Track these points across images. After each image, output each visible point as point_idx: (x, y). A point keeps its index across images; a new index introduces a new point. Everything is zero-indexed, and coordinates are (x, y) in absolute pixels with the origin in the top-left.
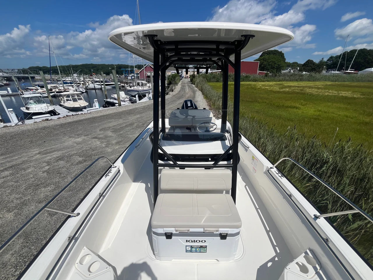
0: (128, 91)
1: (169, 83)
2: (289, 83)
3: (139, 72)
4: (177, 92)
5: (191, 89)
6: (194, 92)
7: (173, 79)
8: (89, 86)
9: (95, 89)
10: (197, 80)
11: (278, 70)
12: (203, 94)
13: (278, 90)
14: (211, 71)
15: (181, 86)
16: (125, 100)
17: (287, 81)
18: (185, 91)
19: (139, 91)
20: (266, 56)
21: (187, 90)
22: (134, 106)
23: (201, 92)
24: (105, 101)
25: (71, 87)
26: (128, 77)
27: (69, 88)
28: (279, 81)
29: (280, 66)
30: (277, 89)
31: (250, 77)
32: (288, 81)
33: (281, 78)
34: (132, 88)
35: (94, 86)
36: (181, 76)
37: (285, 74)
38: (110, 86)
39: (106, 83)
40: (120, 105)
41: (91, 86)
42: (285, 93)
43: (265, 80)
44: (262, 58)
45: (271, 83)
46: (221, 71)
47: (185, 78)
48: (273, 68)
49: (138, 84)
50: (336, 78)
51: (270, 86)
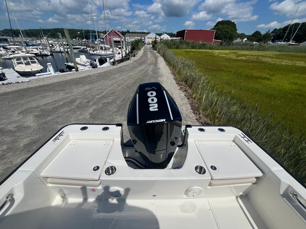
0: (91, 55)
1: (132, 48)
2: (241, 51)
3: (104, 37)
4: (138, 58)
5: (153, 54)
6: (156, 58)
7: (136, 44)
8: (56, 49)
9: (61, 52)
10: (159, 46)
11: (230, 40)
12: (165, 60)
13: (236, 58)
14: (171, 39)
15: (143, 51)
16: (86, 64)
17: (239, 49)
18: (147, 57)
19: (101, 55)
20: (220, 26)
21: (149, 55)
22: (95, 71)
23: (163, 58)
24: (65, 65)
25: (35, 49)
26: (94, 41)
27: (33, 50)
28: (232, 50)
29: (232, 36)
30: (233, 57)
31: (206, 45)
32: (240, 50)
33: (234, 47)
34: (95, 52)
35: (60, 49)
36: (143, 42)
37: (237, 44)
38: (76, 50)
39: (73, 47)
40: (77, 70)
41: (58, 49)
42: (240, 60)
43: (220, 48)
44: (217, 27)
45: (226, 51)
46: (180, 39)
47: (148, 44)
48: (226, 37)
49: (102, 48)
50: (281, 49)
51: (226, 54)
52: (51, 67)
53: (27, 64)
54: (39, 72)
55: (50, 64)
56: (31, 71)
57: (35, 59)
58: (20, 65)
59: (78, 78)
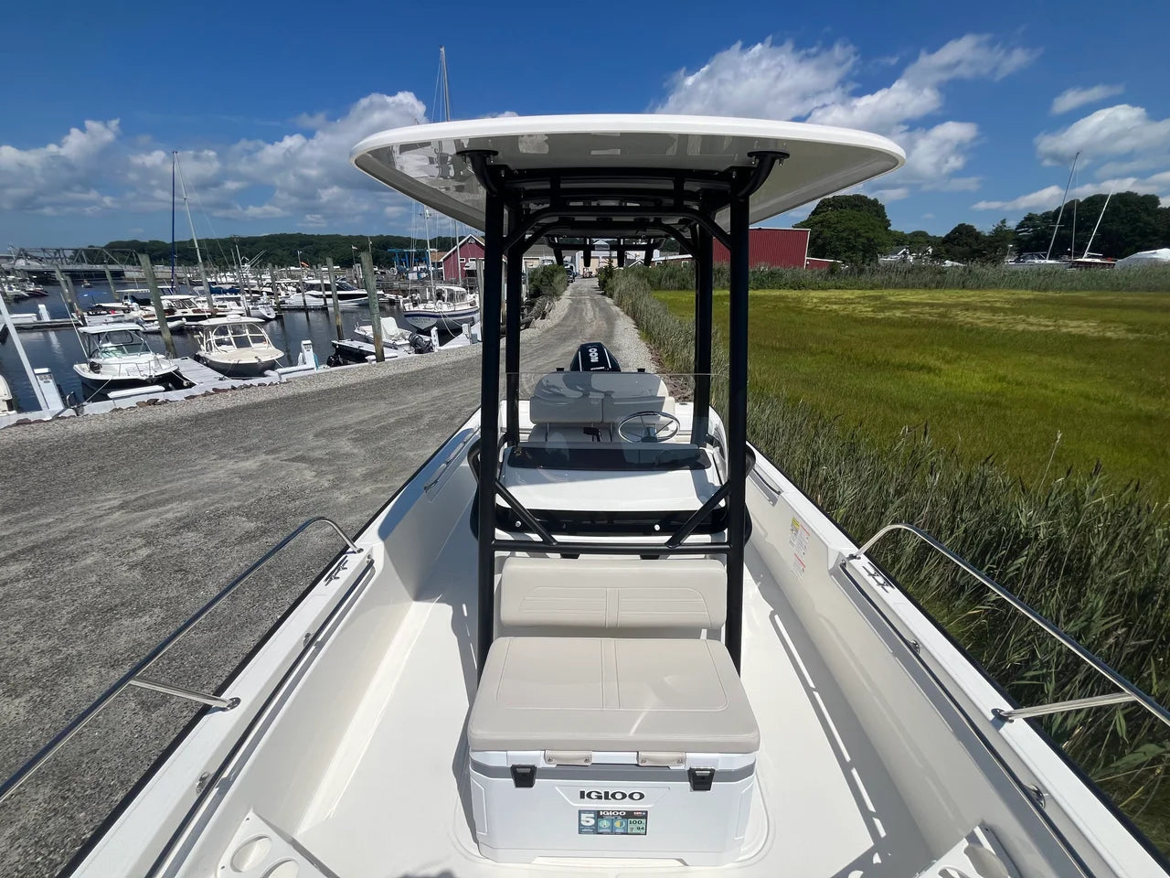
0: (406, 316)
1: (532, 292)
2: (903, 293)
3: (442, 260)
4: (556, 321)
5: (602, 309)
6: (610, 320)
7: (545, 279)
8: (287, 301)
9: (305, 309)
10: (621, 284)
12: (638, 325)
13: (870, 315)
14: (663, 258)
15: (570, 301)
16: (398, 343)
17: (896, 286)
18: (581, 318)
19: (440, 316)
20: (831, 215)
21: (589, 312)
22: (424, 361)
23: (631, 321)
24: (334, 345)
25: (231, 303)
26: (407, 273)
27: (226, 306)
28: (871, 289)
29: (872, 243)
30: (865, 311)
31: (781, 276)
32: (899, 288)
33: (877, 278)
34: (421, 307)
35: (304, 301)
36: (570, 271)
37: (889, 268)
38: (352, 302)
40: (380, 358)
41: (295, 299)
42: (890, 323)
43: (828, 284)
44: (818, 218)
45: (847, 294)
46: (692, 259)
47: (584, 277)
48: (852, 249)
49: (439, 296)
50: (1044, 280)
51: (846, 302)
52: (311, 350)
54: (272, 366)
55: (309, 342)
56: (257, 361)
57: (263, 331)
58: (224, 347)
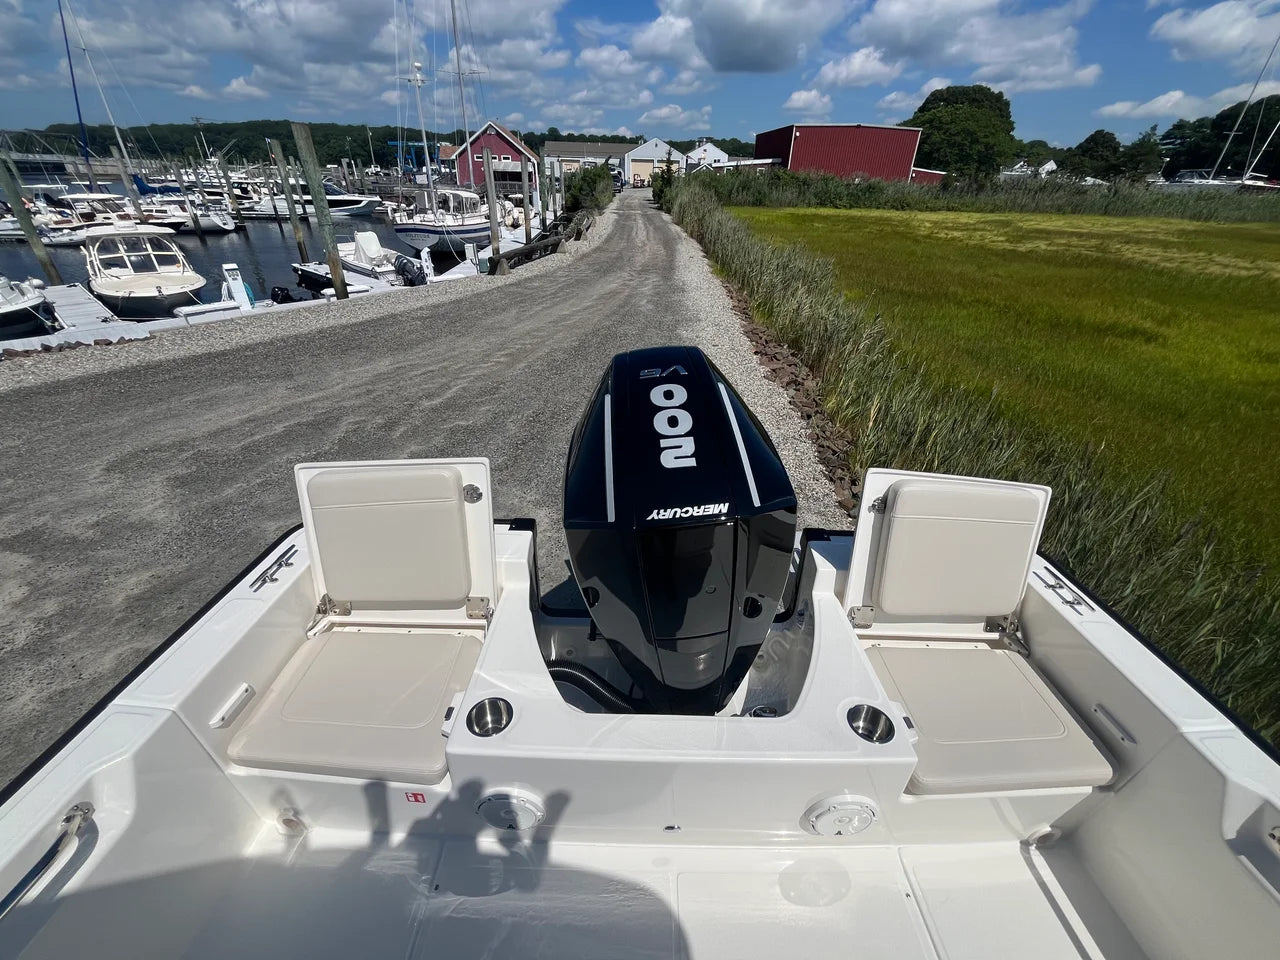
0: (398, 231)
1: (569, 203)
2: (1032, 217)
3: (454, 157)
4: (596, 243)
5: (657, 229)
6: (669, 244)
7: (585, 186)
8: (257, 207)
9: (277, 218)
10: (681, 195)
11: (983, 168)
12: (709, 253)
14: (734, 163)
15: (615, 216)
16: (378, 270)
17: (1023, 209)
18: (630, 239)
19: (442, 233)
20: (943, 112)
21: (641, 232)
22: (416, 300)
24: (296, 270)
25: (173, 206)
26: (414, 175)
27: (165, 212)
28: (992, 211)
29: (991, 152)
30: (997, 240)
31: (881, 190)
32: (1027, 211)
33: (1002, 197)
34: (417, 219)
35: (275, 207)
36: (617, 178)
37: (1016, 184)
38: (341, 211)
39: (329, 197)
40: (342, 293)
41: (264, 204)
43: (940, 203)
44: (927, 115)
45: (964, 218)
46: (773, 164)
47: (634, 187)
48: (964, 158)
49: (444, 203)
50: (1203, 207)
51: (965, 227)
52: (240, 278)
53: (144, 266)
54: (187, 300)
55: (234, 266)
56: (157, 294)
57: (175, 248)
58: (115, 271)
59: (344, 327)
